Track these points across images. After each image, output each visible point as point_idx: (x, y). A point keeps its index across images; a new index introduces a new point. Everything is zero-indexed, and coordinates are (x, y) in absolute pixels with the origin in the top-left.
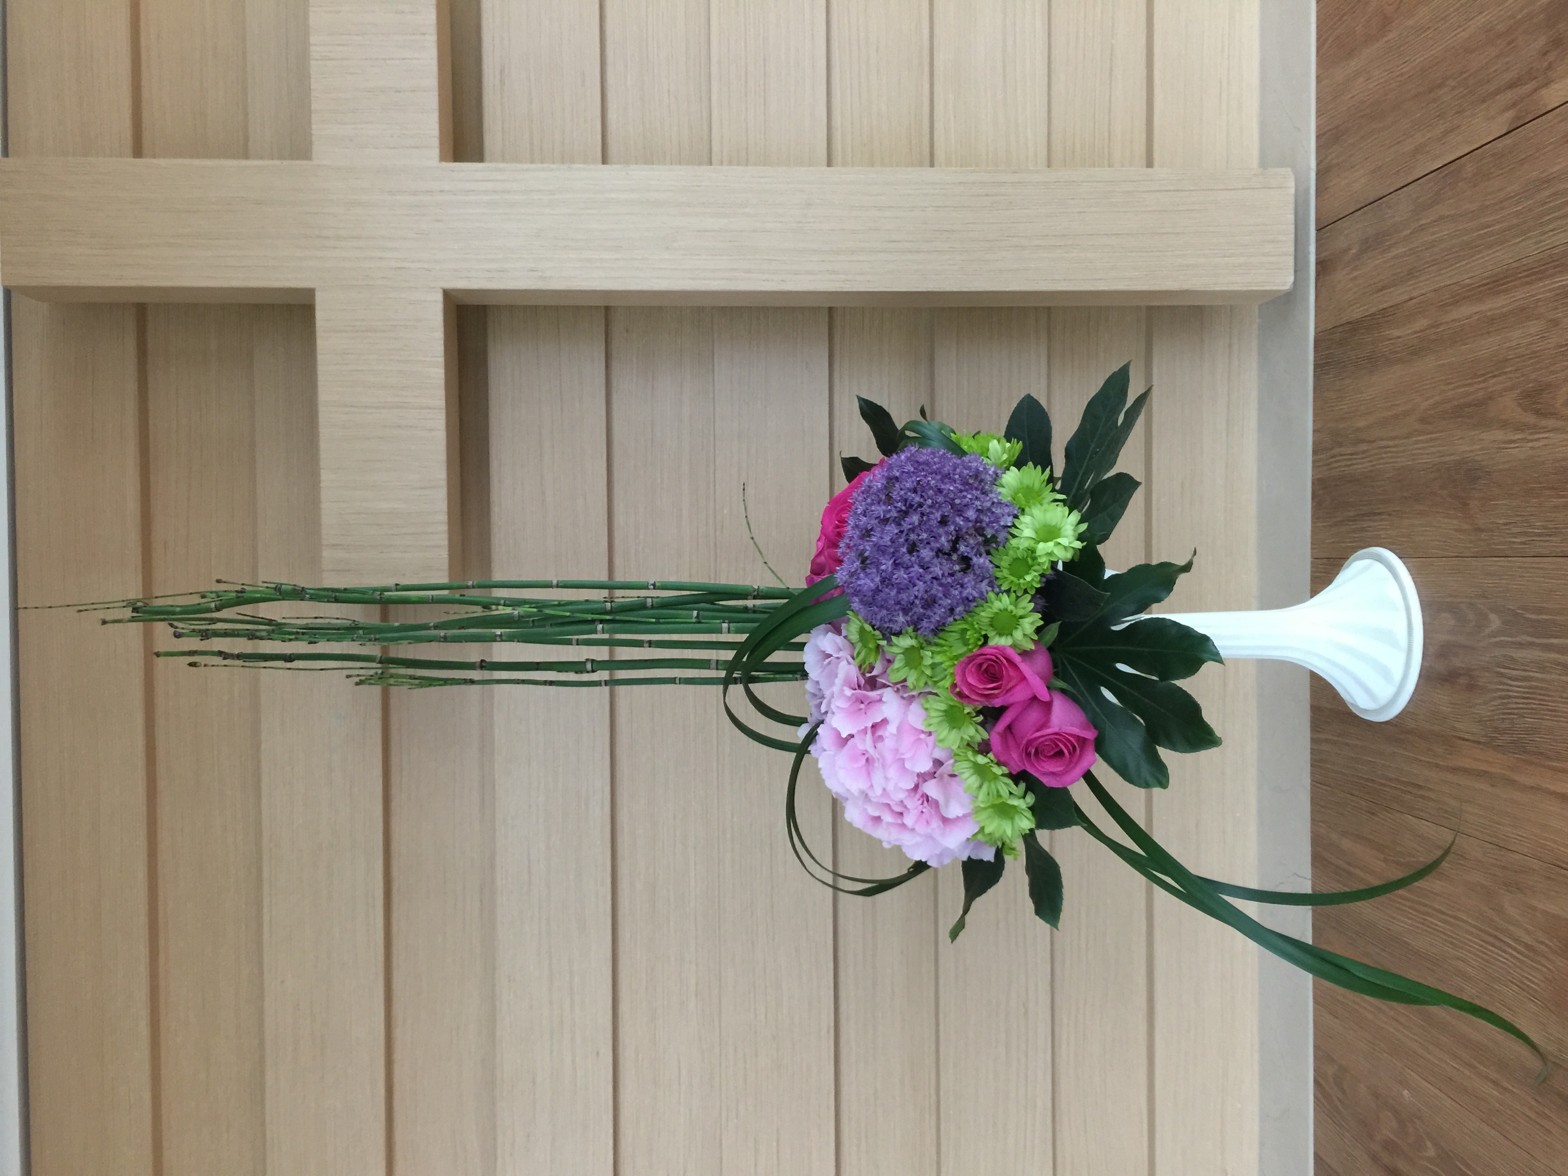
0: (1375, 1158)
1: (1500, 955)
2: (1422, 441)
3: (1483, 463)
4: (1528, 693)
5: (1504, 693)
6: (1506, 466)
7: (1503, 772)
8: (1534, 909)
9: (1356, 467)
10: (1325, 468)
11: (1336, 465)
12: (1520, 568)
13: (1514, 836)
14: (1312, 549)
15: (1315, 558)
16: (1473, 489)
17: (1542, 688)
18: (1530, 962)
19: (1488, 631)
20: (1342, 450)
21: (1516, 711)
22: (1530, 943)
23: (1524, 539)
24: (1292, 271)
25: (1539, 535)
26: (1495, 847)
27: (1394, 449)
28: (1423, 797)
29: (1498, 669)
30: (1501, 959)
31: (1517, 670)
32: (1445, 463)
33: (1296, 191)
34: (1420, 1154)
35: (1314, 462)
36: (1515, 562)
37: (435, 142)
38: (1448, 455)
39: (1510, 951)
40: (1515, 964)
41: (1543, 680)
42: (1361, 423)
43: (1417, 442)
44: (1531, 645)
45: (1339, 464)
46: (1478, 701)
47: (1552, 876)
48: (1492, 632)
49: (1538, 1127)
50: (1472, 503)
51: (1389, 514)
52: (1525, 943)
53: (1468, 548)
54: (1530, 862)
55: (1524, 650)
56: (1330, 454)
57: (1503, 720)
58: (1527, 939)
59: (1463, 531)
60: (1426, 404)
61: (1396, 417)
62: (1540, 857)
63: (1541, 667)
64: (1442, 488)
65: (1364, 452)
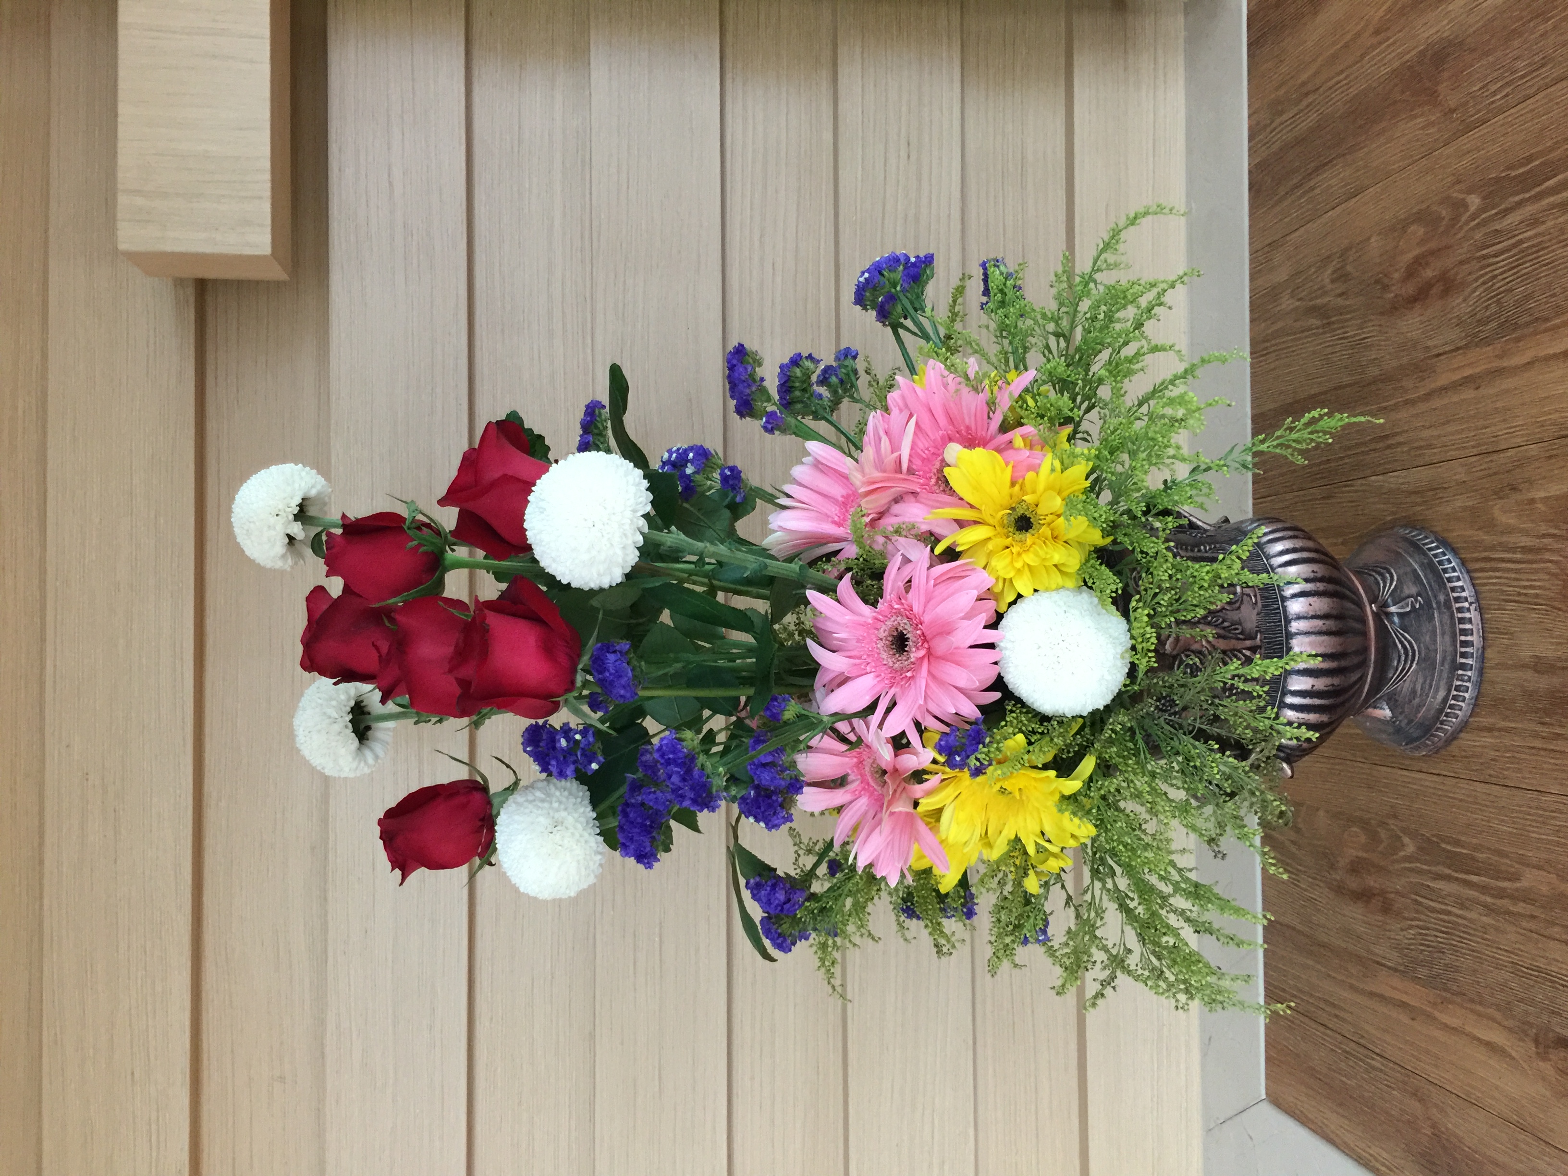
0: (1339, 890)
1: (1490, 578)
2: (1378, 54)
3: (1452, 37)
4: (1517, 260)
5: (1487, 277)
6: (1481, 24)
7: (1489, 366)
8: (1532, 501)
9: (1299, 127)
10: (1263, 148)
11: (1276, 138)
13: (1505, 431)
14: (1250, 244)
15: (1253, 253)
16: (1439, 73)
17: (1533, 246)
18: (1530, 566)
19: (1464, 219)
20: (1285, 117)
21: (1501, 289)
22: (1529, 544)
23: (1505, 93)
25: (1525, 76)
26: (1481, 456)
27: (1345, 82)
28: (1389, 447)
29: (1480, 253)
30: (1494, 581)
31: (1503, 241)
32: (1408, 61)
34: (1395, 857)
35: (1250, 149)
36: (1496, 122)
38: (1408, 53)
39: (1504, 565)
40: (1507, 578)
41: (1535, 236)
42: (1304, 77)
43: (1373, 58)
44: (1520, 204)
45: (1279, 136)
46: (1454, 304)
47: (1555, 452)
48: (1471, 215)
49: (1542, 753)
50: (1440, 88)
51: (1344, 155)
52: (1522, 547)
53: (1438, 139)
54: (1526, 451)
55: (1513, 214)
56: (1268, 130)
57: (1487, 308)
58: (1525, 541)
59: (1432, 124)
60: (1381, 13)
61: (1346, 46)
62: (1540, 438)
63: (1535, 222)
64: (1403, 92)
65: (1311, 103)
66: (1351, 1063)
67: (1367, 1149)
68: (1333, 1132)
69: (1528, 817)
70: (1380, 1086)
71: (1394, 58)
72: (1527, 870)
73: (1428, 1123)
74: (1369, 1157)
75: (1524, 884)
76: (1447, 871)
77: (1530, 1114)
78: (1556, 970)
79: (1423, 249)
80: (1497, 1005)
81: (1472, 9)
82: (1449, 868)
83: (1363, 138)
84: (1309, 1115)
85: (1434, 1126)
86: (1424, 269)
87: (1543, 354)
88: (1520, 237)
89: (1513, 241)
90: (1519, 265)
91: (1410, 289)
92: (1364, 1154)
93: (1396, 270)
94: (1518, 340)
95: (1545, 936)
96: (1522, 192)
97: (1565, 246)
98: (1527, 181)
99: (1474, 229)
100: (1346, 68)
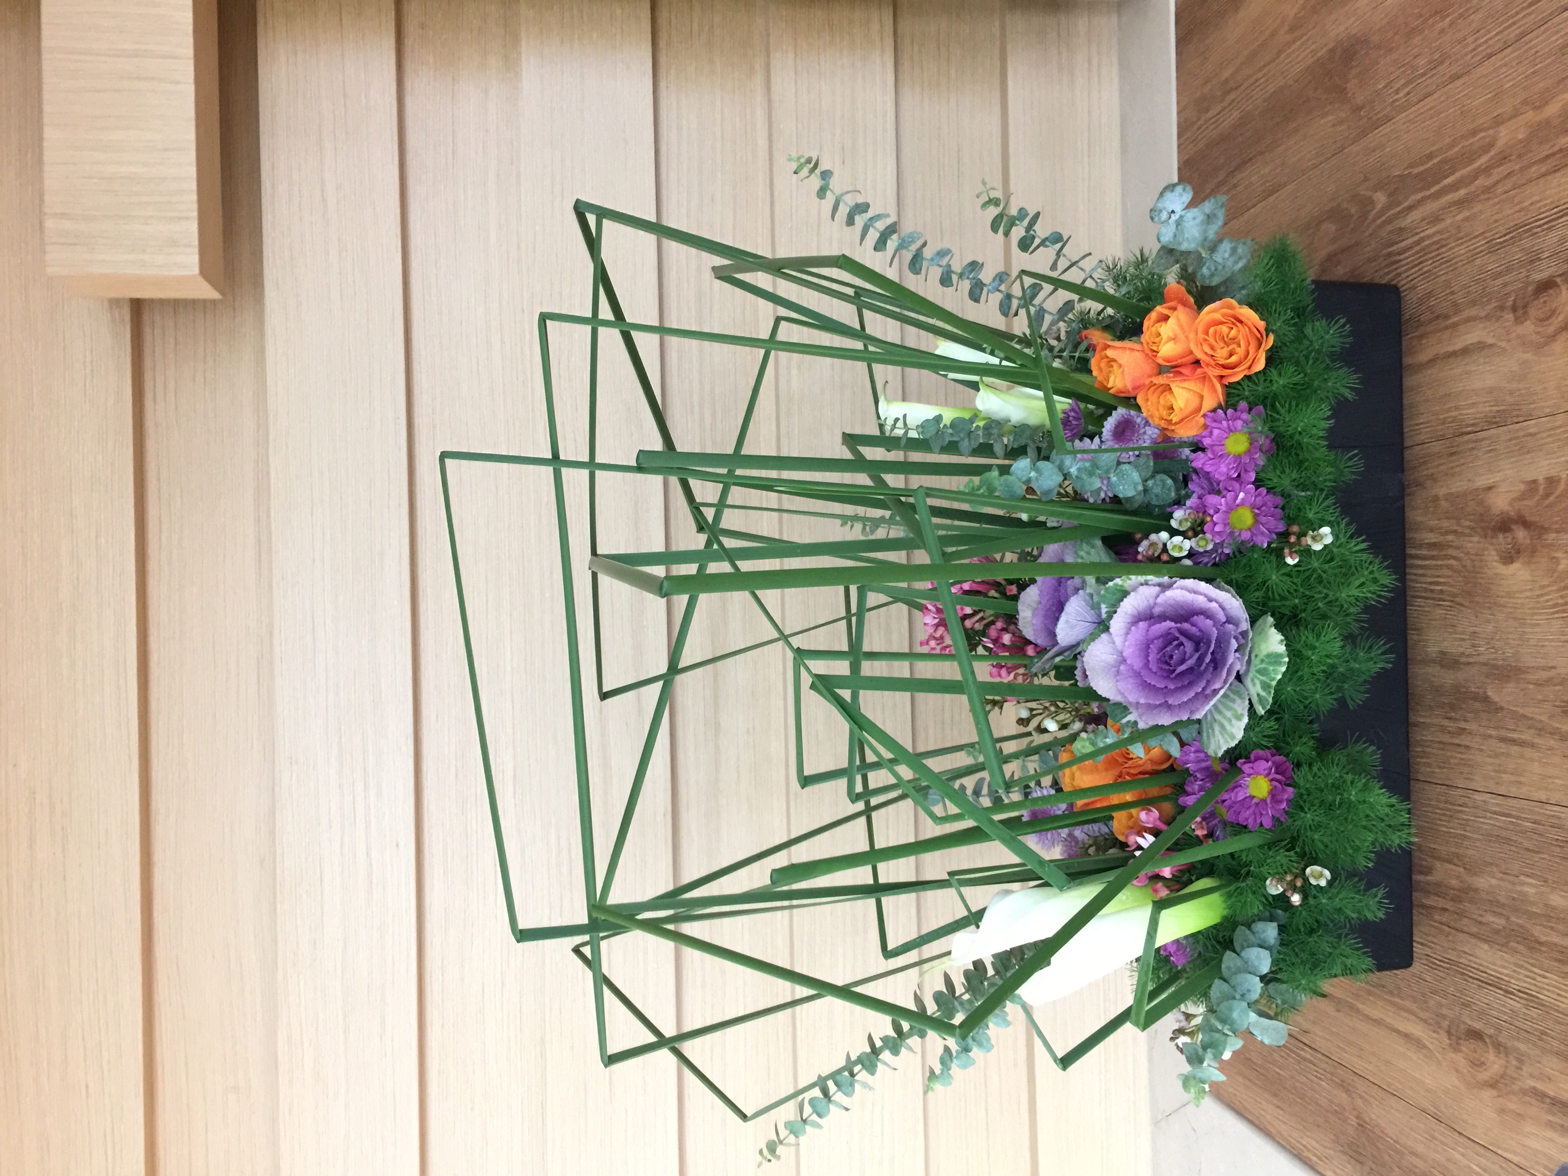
2: (1293, 52)
3: (1359, 35)
4: (1420, 257)
5: (1394, 274)
6: (1385, 21)
8: (1436, 498)
9: (1224, 123)
10: (1191, 146)
11: (1203, 135)
12: (1404, 124)
13: (1410, 428)
16: (1348, 70)
17: (1434, 243)
18: (1434, 562)
19: (1371, 217)
20: (1211, 113)
21: (1405, 287)
22: (1435, 540)
23: (1407, 90)
25: (1424, 74)
29: (1385, 252)
31: (1406, 239)
32: (1319, 59)
35: (1179, 146)
36: (1399, 120)
38: (1320, 50)
39: (1411, 561)
40: (1415, 575)
41: (1436, 233)
42: (1226, 74)
43: (1288, 56)
44: (1421, 202)
45: (1205, 133)
47: (1455, 449)
48: (1377, 213)
49: (1450, 747)
50: (1349, 85)
51: (1261, 153)
52: (1428, 544)
53: (1347, 137)
54: (1429, 448)
55: (1414, 212)
56: (1195, 127)
58: (1431, 538)
59: (1342, 122)
60: (1295, 10)
61: (1263, 44)
62: (1442, 436)
63: (1436, 219)
64: (1316, 89)
65: (1233, 101)
66: (1283, 1054)
67: (1300, 1140)
68: (1269, 1123)
69: (1438, 811)
70: (1311, 1077)
71: (1307, 55)
72: (1438, 864)
73: (1355, 1113)
74: (1302, 1147)
75: (1435, 877)
77: (1445, 1105)
78: (1467, 963)
79: (1335, 247)
80: (1412, 997)
81: (1374, 8)
83: (1280, 135)
84: (1248, 1106)
85: (1357, 1117)
86: (1336, 266)
87: (1442, 351)
88: (1422, 235)
89: (1416, 238)
90: (1421, 263)
92: (1298, 1145)
94: (1421, 337)
95: (1453, 928)
96: (1422, 189)
97: (1462, 244)
98: (1427, 179)
99: (1381, 227)
100: (1265, 66)
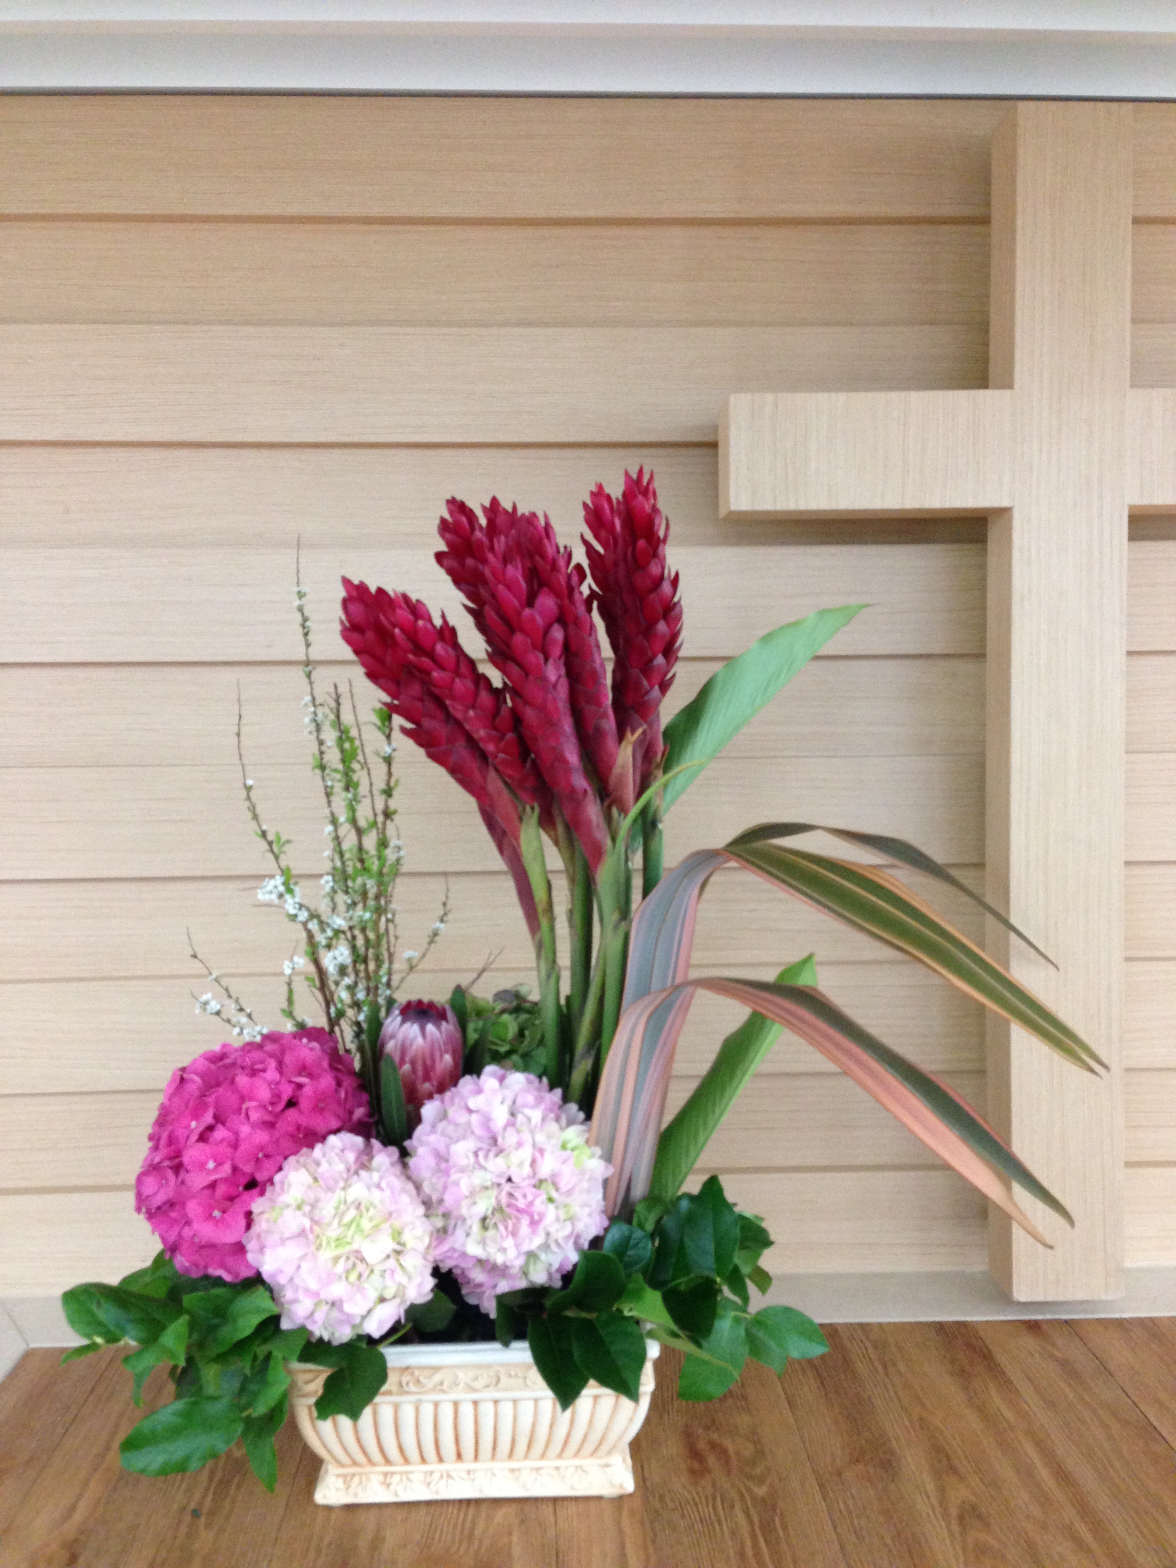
2: (902, 1420)
3: (900, 1474)
4: (706, 1521)
5: (698, 1500)
6: (904, 1494)
8: (510, 1534)
10: (849, 1335)
11: (854, 1343)
12: (817, 1509)
16: (874, 1465)
17: (715, 1533)
18: (458, 1533)
19: (750, 1484)
20: (871, 1351)
21: (686, 1512)
22: (476, 1532)
23: (844, 1510)
24: (1030, 1300)
25: (852, 1524)
27: (887, 1397)
29: (718, 1495)
31: (724, 1510)
32: (890, 1442)
33: (1102, 1301)
35: (852, 1324)
36: (821, 1505)
37: (1146, 501)
38: (897, 1443)
41: (722, 1532)
42: (902, 1366)
43: (901, 1417)
44: (751, 1522)
45: (856, 1346)
46: (682, 1479)
47: (547, 1549)
48: (751, 1489)
50: (861, 1465)
51: (826, 1395)
53: (819, 1465)
54: (552, 1529)
55: (743, 1517)
56: (864, 1339)
57: (673, 1500)
59: (833, 1460)
60: (937, 1423)
61: (918, 1398)
62: (559, 1538)
63: (734, 1532)
64: (866, 1441)
65: (877, 1371)
66: (59, 1412)
71: (896, 1433)
72: (214, 1534)
73: (10, 1467)
75: (203, 1533)
76: (216, 1480)
77: (17, 1536)
79: (733, 1456)
80: (104, 1515)
82: (221, 1481)
83: (836, 1410)
85: (7, 1470)
86: (716, 1456)
88: (724, 1523)
89: (723, 1518)
90: (702, 1522)
91: (702, 1445)
93: (720, 1437)
94: (642, 1523)
95: (159, 1546)
96: (761, 1522)
97: (709, 1554)
98: (767, 1528)
99: (739, 1490)
100: (899, 1399)
